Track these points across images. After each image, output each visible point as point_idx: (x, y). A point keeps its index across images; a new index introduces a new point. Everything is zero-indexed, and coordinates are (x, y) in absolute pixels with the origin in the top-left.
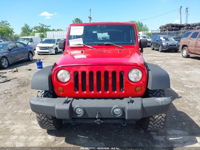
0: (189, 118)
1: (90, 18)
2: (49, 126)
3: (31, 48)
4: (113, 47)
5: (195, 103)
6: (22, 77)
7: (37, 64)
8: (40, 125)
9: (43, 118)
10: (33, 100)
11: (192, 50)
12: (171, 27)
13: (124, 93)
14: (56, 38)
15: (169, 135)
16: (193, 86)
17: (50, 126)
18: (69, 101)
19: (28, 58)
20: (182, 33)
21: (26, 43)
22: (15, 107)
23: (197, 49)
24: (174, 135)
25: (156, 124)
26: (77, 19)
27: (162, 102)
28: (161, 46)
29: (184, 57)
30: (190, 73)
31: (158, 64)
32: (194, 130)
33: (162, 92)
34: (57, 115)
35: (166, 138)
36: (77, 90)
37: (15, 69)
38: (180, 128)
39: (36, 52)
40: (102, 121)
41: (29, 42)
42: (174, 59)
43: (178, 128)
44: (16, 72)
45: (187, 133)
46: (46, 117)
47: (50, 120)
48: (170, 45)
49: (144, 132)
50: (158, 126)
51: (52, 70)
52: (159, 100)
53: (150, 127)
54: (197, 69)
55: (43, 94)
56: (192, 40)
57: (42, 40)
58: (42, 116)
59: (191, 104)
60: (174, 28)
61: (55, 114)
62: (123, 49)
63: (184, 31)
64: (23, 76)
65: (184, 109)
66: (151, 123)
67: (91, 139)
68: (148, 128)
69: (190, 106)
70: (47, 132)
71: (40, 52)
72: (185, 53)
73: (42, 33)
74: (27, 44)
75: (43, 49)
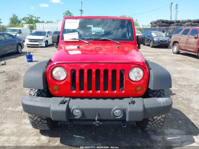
0: (185, 116)
1: (82, 11)
2: (42, 127)
3: (20, 40)
4: (110, 43)
5: (189, 100)
6: (11, 71)
7: (27, 57)
8: (32, 125)
9: (36, 118)
10: (25, 99)
11: (182, 46)
12: (161, 23)
13: (124, 93)
14: (46, 31)
15: (167, 135)
16: (185, 83)
17: (44, 127)
18: (66, 101)
19: (16, 51)
20: (172, 29)
21: (14, 35)
22: (4, 104)
23: (187, 46)
24: (172, 135)
25: (155, 124)
26: (68, 11)
27: (163, 103)
28: (152, 42)
29: (174, 53)
30: (182, 70)
31: (150, 60)
32: (190, 129)
33: (162, 92)
34: (53, 117)
35: (164, 137)
36: (74, 89)
37: (3, 62)
38: (176, 127)
39: (25, 44)
40: (101, 123)
41: (17, 34)
42: (165, 55)
43: (174, 127)
44: (4, 66)
45: (184, 133)
46: (39, 117)
47: (44, 120)
48: (161, 41)
49: (141, 132)
50: (157, 126)
51: (46, 67)
52: (161, 101)
53: (148, 127)
54: (188, 65)
55: (36, 93)
56: (183, 36)
57: (31, 31)
58: (35, 116)
59: (185, 102)
60: (164, 24)
61: (50, 115)
62: (120, 45)
63: (173, 27)
64: (11, 69)
65: (178, 107)
66: (150, 123)
67: (88, 140)
68: (147, 128)
69: (184, 104)
70: (40, 132)
71: (29, 44)
72: (175, 49)
73: (32, 25)
74: (16, 35)
75: (33, 42)
